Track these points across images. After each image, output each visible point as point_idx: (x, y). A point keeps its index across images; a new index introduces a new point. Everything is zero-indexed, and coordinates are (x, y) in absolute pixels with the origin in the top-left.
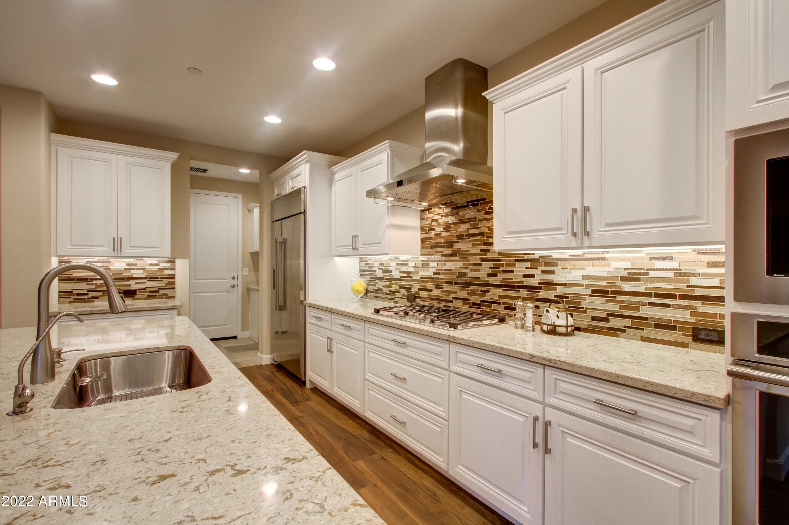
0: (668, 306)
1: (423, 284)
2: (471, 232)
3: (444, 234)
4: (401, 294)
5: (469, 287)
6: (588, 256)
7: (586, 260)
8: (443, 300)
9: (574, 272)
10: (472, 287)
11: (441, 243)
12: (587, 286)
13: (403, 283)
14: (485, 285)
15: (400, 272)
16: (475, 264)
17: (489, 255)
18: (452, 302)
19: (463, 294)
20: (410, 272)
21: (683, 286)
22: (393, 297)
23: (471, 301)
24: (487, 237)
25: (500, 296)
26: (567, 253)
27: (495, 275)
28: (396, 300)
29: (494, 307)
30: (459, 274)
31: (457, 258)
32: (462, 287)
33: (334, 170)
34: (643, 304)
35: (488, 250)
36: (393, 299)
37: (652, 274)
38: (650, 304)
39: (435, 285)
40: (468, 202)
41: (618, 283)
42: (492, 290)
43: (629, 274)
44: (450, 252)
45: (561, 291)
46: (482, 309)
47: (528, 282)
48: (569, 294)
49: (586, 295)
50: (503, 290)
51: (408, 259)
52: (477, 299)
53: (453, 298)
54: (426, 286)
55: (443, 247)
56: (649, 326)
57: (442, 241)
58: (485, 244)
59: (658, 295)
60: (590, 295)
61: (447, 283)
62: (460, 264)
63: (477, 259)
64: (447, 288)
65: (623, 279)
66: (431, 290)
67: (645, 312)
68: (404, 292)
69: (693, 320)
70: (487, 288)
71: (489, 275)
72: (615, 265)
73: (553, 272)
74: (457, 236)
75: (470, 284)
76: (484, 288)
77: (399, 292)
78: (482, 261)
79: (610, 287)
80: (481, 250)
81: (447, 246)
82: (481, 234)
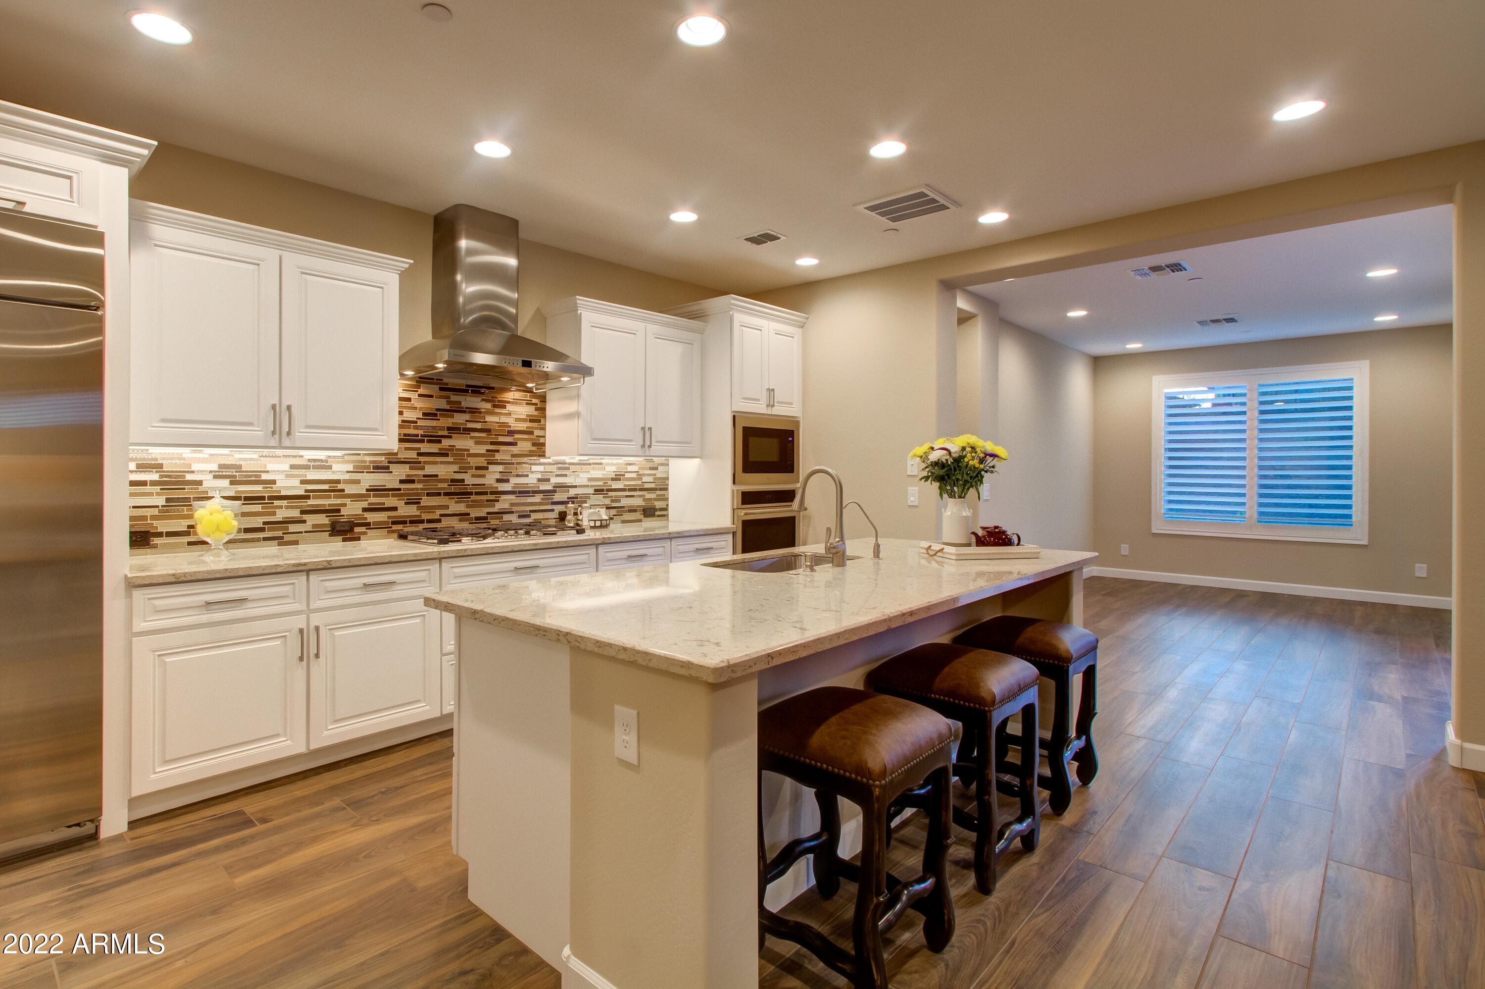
0: (633, 496)
1: (372, 500)
2: (470, 425)
3: (420, 423)
4: (309, 523)
5: (470, 498)
6: (591, 461)
7: (590, 464)
8: (422, 522)
9: (582, 475)
10: (473, 497)
11: (417, 435)
12: (592, 486)
13: (310, 502)
14: (492, 493)
15: (303, 482)
16: (477, 468)
17: (498, 457)
18: (439, 521)
19: (461, 508)
20: (338, 482)
21: (639, 482)
22: (279, 533)
23: (473, 515)
24: (495, 435)
25: (512, 505)
26: (577, 459)
27: (507, 481)
28: (287, 538)
29: (506, 517)
30: (453, 481)
31: (450, 459)
32: (457, 498)
33: (151, 210)
34: (622, 497)
35: (498, 451)
36: (282, 538)
37: (627, 475)
38: (627, 496)
39: (404, 500)
40: (467, 386)
41: (610, 483)
42: (504, 497)
43: (616, 475)
44: (436, 451)
45: (572, 492)
46: (490, 522)
47: (543, 487)
48: (578, 494)
49: (590, 494)
50: (517, 497)
51: (329, 457)
52: (482, 512)
53: (441, 515)
54: (384, 504)
55: (422, 441)
56: (625, 511)
57: (420, 432)
58: (492, 443)
59: (630, 490)
60: (593, 494)
61: (428, 495)
62: (455, 468)
63: (482, 461)
64: (426, 501)
65: (613, 479)
66: (395, 509)
67: (625, 502)
68: (323, 519)
69: (643, 504)
70: (496, 497)
71: (498, 481)
72: (608, 468)
73: (566, 475)
74: (449, 429)
75: (471, 493)
76: (493, 497)
77: (305, 522)
78: (488, 463)
79: (605, 486)
80: (488, 451)
81: (429, 441)
82: (488, 431)
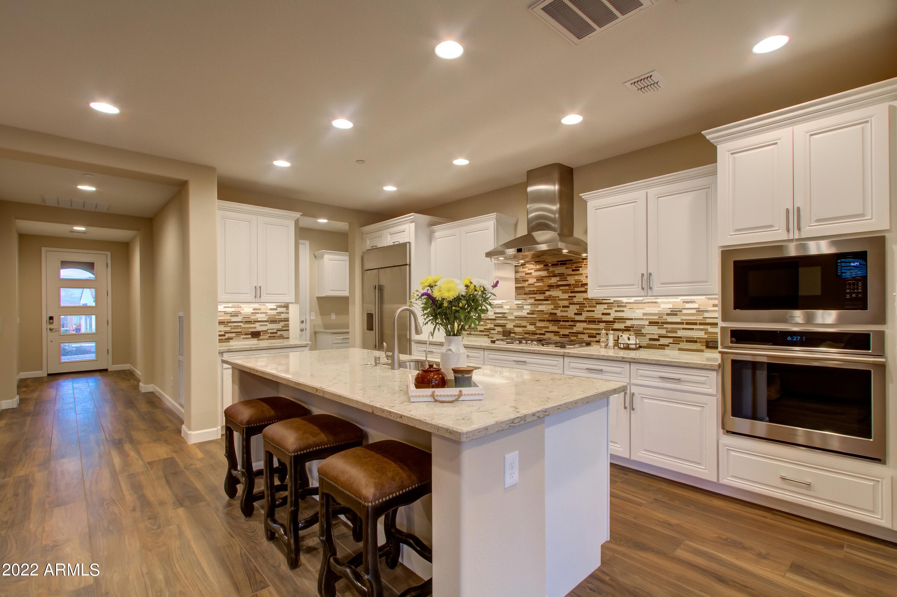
0: (693, 329)
1: (517, 322)
2: (560, 283)
3: (536, 284)
4: (497, 330)
5: (559, 323)
6: (646, 301)
7: (645, 303)
8: (537, 334)
9: (637, 311)
10: (562, 323)
11: (534, 291)
12: (646, 319)
13: (497, 322)
14: (572, 321)
15: (495, 313)
16: (564, 307)
17: (575, 300)
18: (544, 334)
19: (555, 328)
20: (505, 313)
21: (700, 318)
22: (488, 333)
23: (561, 333)
24: (573, 287)
25: (584, 329)
26: (632, 300)
27: (581, 314)
28: (491, 335)
29: (580, 336)
30: (551, 314)
31: (549, 302)
32: (553, 323)
33: (435, 229)
34: (679, 329)
35: (575, 297)
36: (489, 335)
37: (684, 311)
38: (684, 329)
39: (529, 322)
40: (558, 262)
41: (665, 317)
42: (578, 324)
43: (671, 311)
44: (543, 298)
45: (629, 323)
46: (570, 338)
47: (605, 318)
48: (634, 325)
49: (646, 325)
50: (587, 324)
51: (502, 303)
52: (566, 332)
53: (545, 332)
54: (521, 324)
55: (536, 294)
56: (683, 341)
57: (535, 289)
58: (572, 292)
59: (687, 324)
60: (648, 325)
61: (540, 321)
62: (552, 307)
63: (566, 303)
64: (539, 324)
65: (668, 314)
66: (525, 327)
67: (680, 333)
68: (500, 329)
69: (706, 336)
70: (574, 324)
71: (575, 314)
72: (663, 306)
73: (623, 311)
74: (549, 286)
75: (560, 321)
76: (572, 324)
77: (495, 329)
78: (570, 304)
79: (661, 319)
80: (569, 297)
81: (540, 293)
82: (569, 285)
